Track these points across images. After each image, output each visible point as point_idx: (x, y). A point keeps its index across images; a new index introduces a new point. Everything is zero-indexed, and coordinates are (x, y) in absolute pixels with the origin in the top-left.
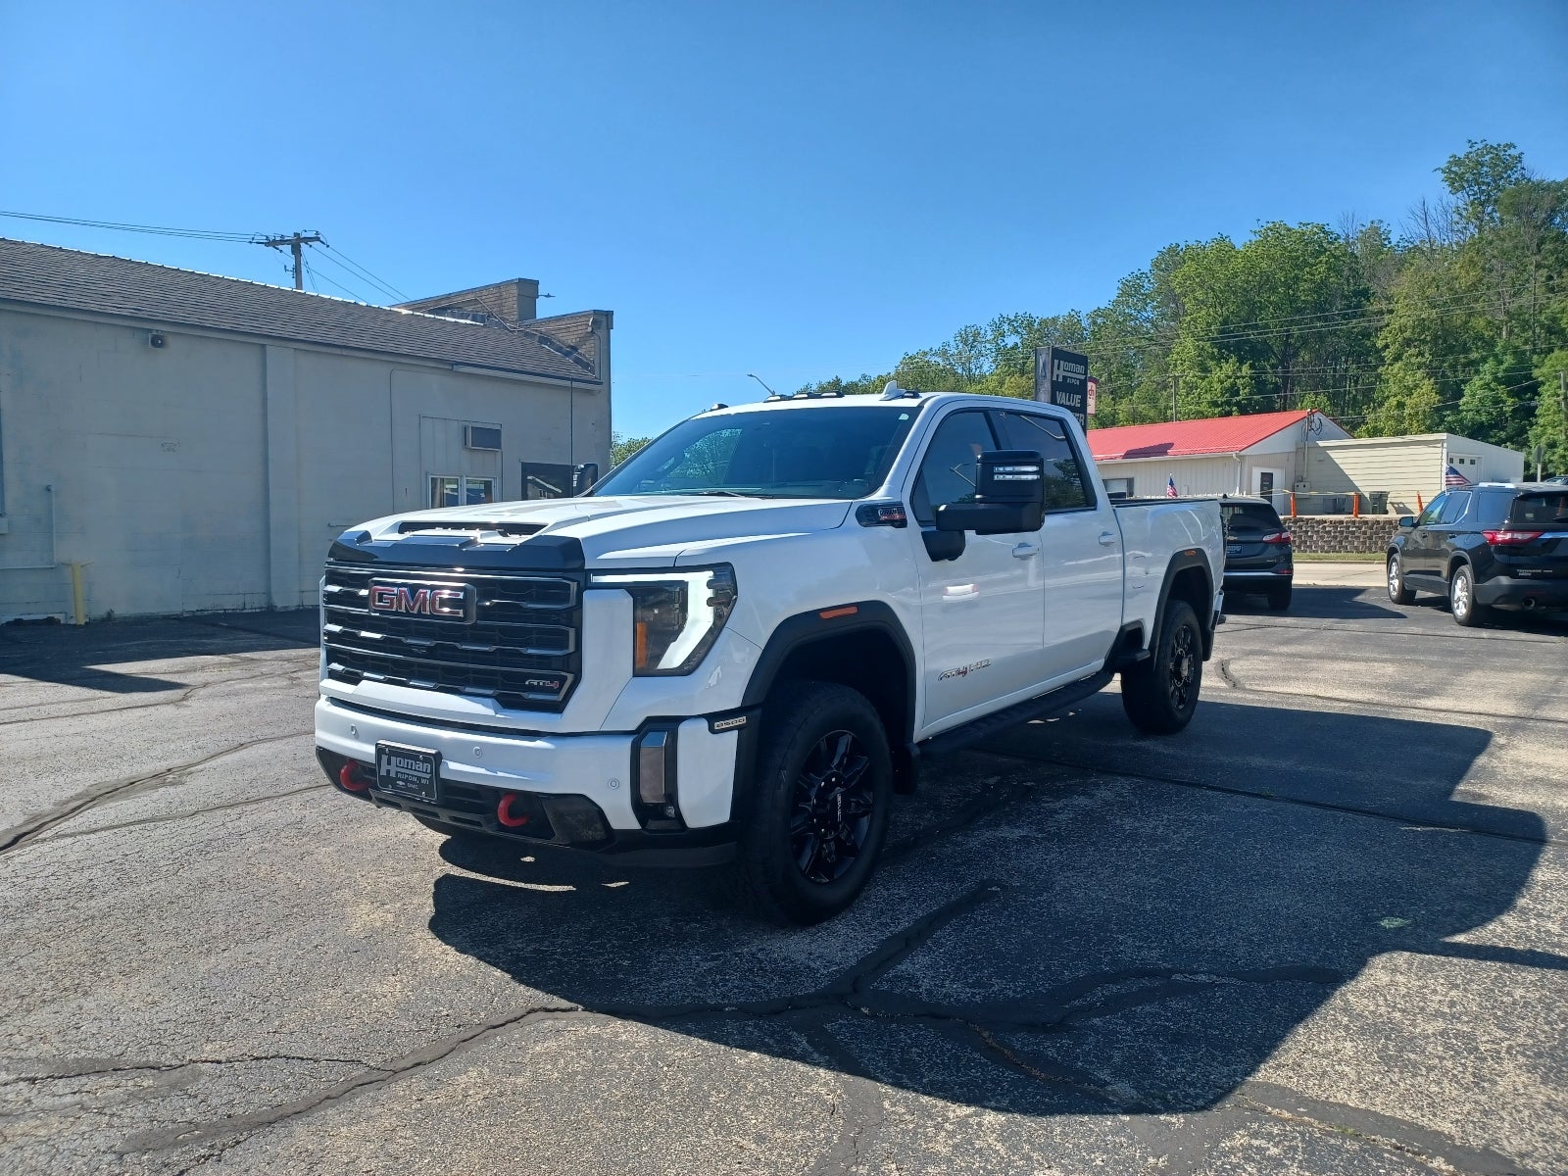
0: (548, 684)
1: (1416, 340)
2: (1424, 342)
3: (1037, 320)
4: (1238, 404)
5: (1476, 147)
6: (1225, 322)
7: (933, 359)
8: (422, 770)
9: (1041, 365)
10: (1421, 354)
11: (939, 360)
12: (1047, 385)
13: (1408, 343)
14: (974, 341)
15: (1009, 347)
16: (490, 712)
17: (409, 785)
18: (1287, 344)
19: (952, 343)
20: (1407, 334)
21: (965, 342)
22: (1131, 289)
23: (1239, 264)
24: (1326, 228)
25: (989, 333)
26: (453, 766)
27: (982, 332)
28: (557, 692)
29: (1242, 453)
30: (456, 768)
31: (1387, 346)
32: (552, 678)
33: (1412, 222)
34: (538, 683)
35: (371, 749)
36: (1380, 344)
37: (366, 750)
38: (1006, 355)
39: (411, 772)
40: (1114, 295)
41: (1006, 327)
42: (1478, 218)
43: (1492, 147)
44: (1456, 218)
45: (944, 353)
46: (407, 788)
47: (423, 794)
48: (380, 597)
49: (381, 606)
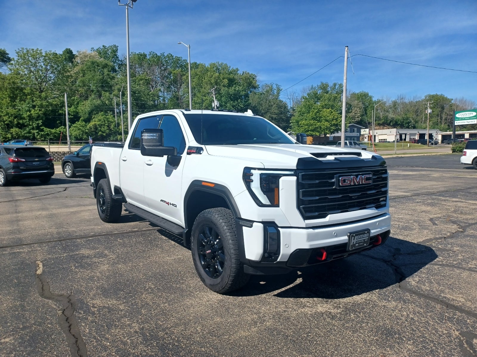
8: (365, 237)
16: (376, 211)
17: (360, 244)
26: (372, 231)
30: (374, 232)
34: (382, 199)
35: (346, 238)
37: (343, 239)
39: (362, 239)
46: (359, 246)
47: (365, 244)
48: (344, 181)
49: (345, 184)
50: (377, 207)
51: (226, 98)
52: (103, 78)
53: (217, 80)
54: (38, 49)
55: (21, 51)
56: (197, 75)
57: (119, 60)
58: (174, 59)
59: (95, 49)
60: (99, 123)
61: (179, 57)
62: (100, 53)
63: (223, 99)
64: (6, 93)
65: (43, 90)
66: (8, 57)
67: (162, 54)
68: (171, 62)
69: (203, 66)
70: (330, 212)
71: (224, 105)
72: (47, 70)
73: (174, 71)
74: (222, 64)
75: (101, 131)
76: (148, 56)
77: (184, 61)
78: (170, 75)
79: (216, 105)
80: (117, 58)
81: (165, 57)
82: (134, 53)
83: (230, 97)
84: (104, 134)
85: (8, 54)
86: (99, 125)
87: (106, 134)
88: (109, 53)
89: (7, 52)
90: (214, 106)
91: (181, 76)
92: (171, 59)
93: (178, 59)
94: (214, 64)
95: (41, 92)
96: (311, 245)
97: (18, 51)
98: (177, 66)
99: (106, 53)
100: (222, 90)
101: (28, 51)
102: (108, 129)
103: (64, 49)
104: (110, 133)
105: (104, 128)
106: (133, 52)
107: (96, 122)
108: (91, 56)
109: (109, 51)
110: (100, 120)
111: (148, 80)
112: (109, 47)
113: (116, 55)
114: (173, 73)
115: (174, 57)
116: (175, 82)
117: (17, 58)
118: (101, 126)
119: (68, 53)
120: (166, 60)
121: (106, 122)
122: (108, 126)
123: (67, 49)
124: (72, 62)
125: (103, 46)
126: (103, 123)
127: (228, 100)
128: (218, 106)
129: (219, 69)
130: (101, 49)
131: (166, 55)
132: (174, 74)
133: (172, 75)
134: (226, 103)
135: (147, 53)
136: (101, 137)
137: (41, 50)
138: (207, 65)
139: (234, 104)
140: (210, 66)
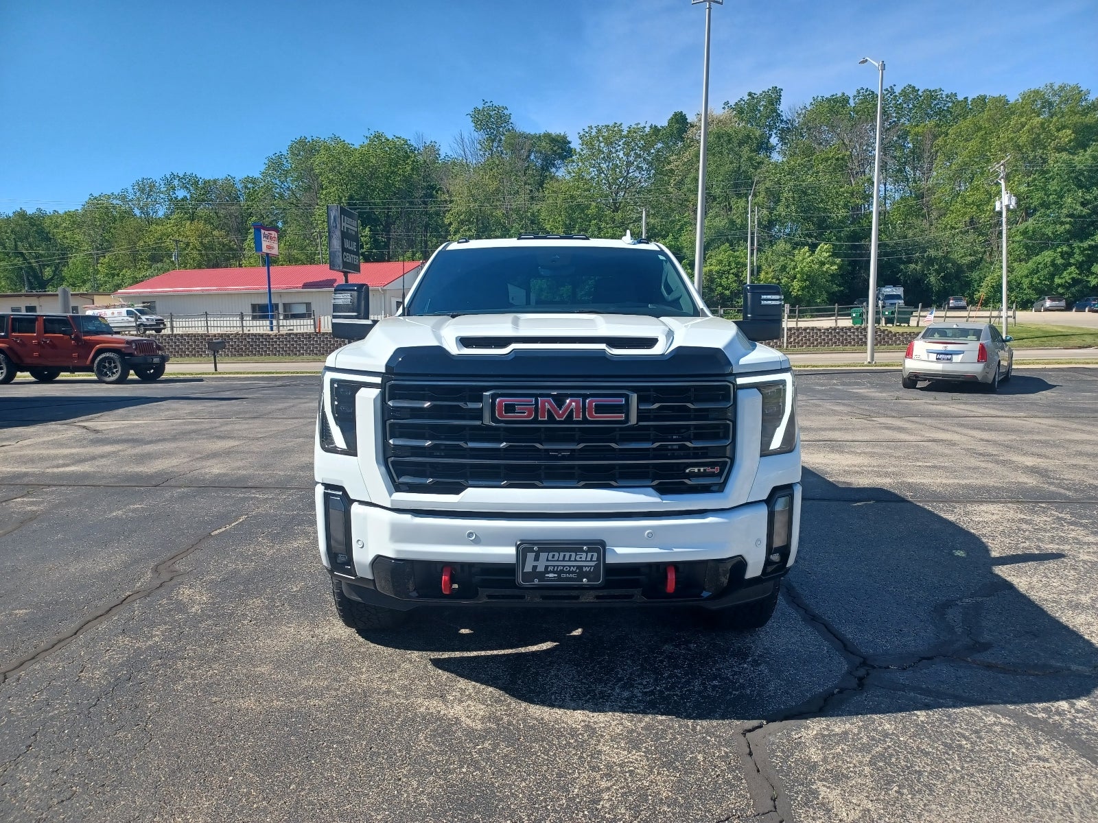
0: (709, 469)
1: (467, 221)
2: (472, 223)
3: (201, 180)
4: (363, 254)
5: (487, 105)
6: (351, 198)
7: (115, 202)
9: (332, 218)
10: (469, 230)
11: (120, 202)
12: (338, 233)
13: (462, 223)
14: (151, 191)
15: (179, 198)
16: (656, 499)
17: (563, 576)
18: (388, 216)
19: (130, 190)
20: (462, 217)
21: (142, 191)
22: (276, 164)
23: (356, 158)
24: (408, 141)
25: (163, 186)
26: (619, 550)
27: (157, 184)
28: (720, 475)
29: (385, 288)
30: (623, 553)
31: (451, 224)
32: (712, 465)
33: (456, 145)
34: (699, 470)
35: (512, 550)
36: (447, 221)
37: (507, 552)
38: (178, 205)
39: (570, 564)
40: (263, 168)
41: (176, 182)
42: (490, 149)
43: (495, 107)
44: (479, 147)
45: (123, 198)
46: (559, 579)
47: (584, 580)
48: (510, 408)
49: (511, 416)
50: (662, 490)
51: (1064, 181)
52: (739, 167)
53: (1039, 135)
54: (616, 123)
55: (587, 133)
56: (980, 129)
57: (782, 121)
58: (921, 97)
59: (732, 103)
60: (717, 268)
61: (935, 91)
62: (741, 112)
63: (1053, 186)
64: (560, 218)
65: (620, 206)
66: (569, 147)
67: (889, 90)
68: (911, 106)
69: (1002, 102)
70: (470, 482)
71: (1055, 203)
72: (629, 164)
73: (917, 129)
74: (1062, 88)
75: (721, 285)
76: (851, 101)
77: (947, 97)
78: (905, 139)
79: (1007, 206)
80: (779, 115)
81: (896, 96)
82: (820, 98)
83: (1076, 178)
84: (727, 292)
85: (569, 143)
86: (718, 272)
87: (731, 292)
88: (762, 109)
89: (569, 139)
90: (1001, 208)
91: (935, 137)
92: (912, 99)
93: (931, 95)
94: (1037, 92)
95: (616, 210)
96: (398, 552)
97: (582, 133)
98: (927, 114)
99: (754, 109)
100: (1050, 161)
101: (599, 131)
102: (735, 281)
103: (670, 115)
104: (739, 291)
105: (727, 278)
106: (818, 97)
107: (712, 267)
108: (720, 121)
109: (762, 103)
110: (720, 262)
111: (842, 159)
112: (761, 94)
113: (775, 110)
114: (913, 132)
115: (920, 93)
116: (917, 155)
117: (581, 147)
118: (721, 274)
119: (677, 122)
120: (898, 103)
121: (733, 265)
122: (736, 275)
123: (676, 114)
124: (682, 139)
125: (750, 94)
126: (728, 268)
127: (1066, 188)
128: (1011, 207)
129: (1051, 104)
130: (743, 103)
131: (898, 90)
132: (917, 134)
133: (909, 139)
134: (1061, 197)
135: (851, 93)
136: (721, 298)
137: (621, 124)
138: (1013, 97)
139: (1088, 197)
140: (1023, 99)
